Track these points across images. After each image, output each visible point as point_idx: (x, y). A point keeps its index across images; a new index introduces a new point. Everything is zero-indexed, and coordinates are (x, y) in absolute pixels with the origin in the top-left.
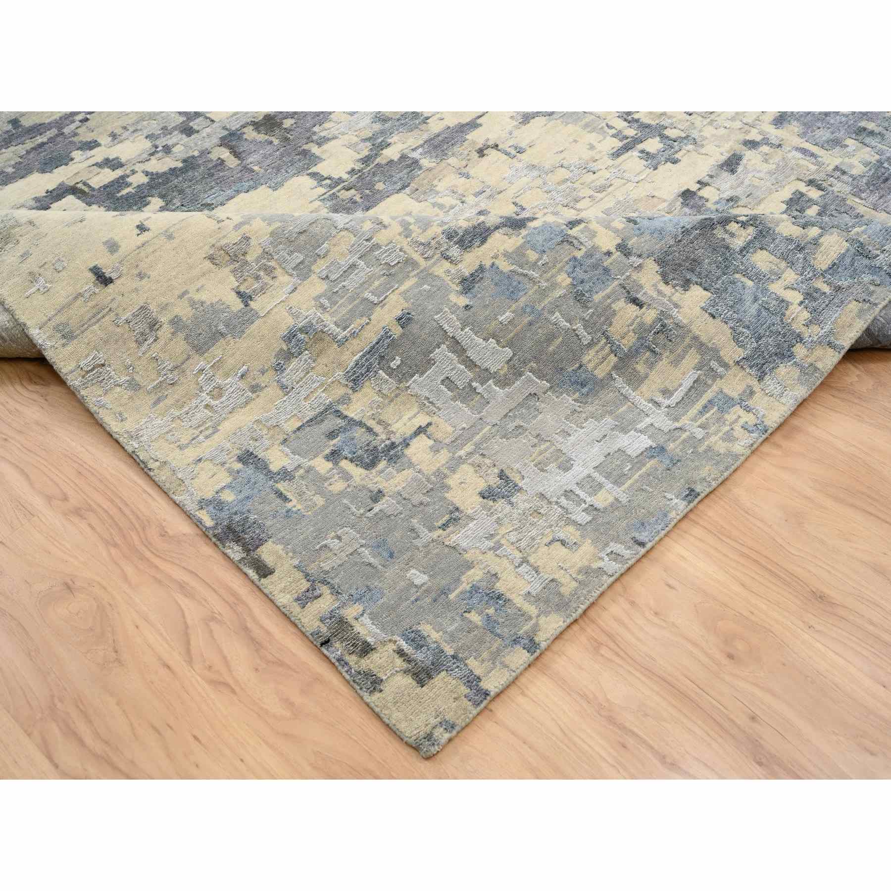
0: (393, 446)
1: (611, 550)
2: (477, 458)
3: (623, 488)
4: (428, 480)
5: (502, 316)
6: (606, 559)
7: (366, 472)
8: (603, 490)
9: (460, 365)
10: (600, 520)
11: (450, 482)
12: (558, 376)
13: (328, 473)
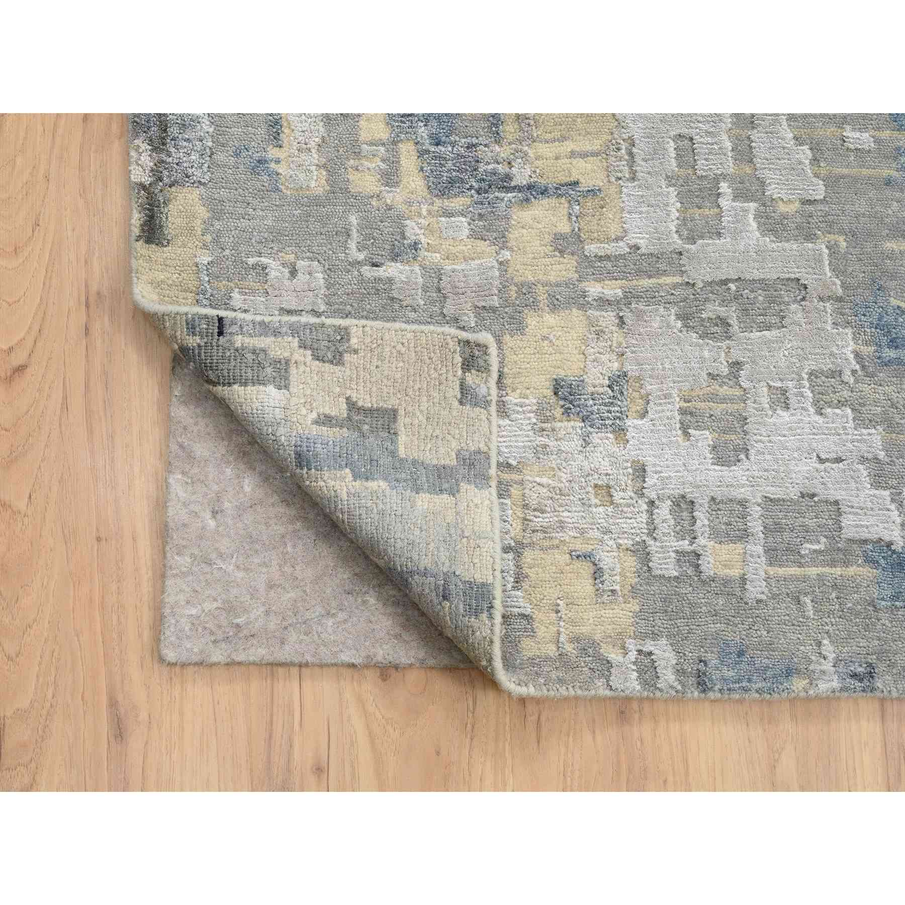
0: (504, 183)
1: (652, 648)
2: (608, 318)
3: (772, 571)
4: (503, 289)
5: (854, 130)
6: (633, 656)
7: (425, 193)
8: (739, 547)
9: (725, 137)
10: (685, 589)
11: (532, 321)
12: (867, 293)
13: (372, 144)
